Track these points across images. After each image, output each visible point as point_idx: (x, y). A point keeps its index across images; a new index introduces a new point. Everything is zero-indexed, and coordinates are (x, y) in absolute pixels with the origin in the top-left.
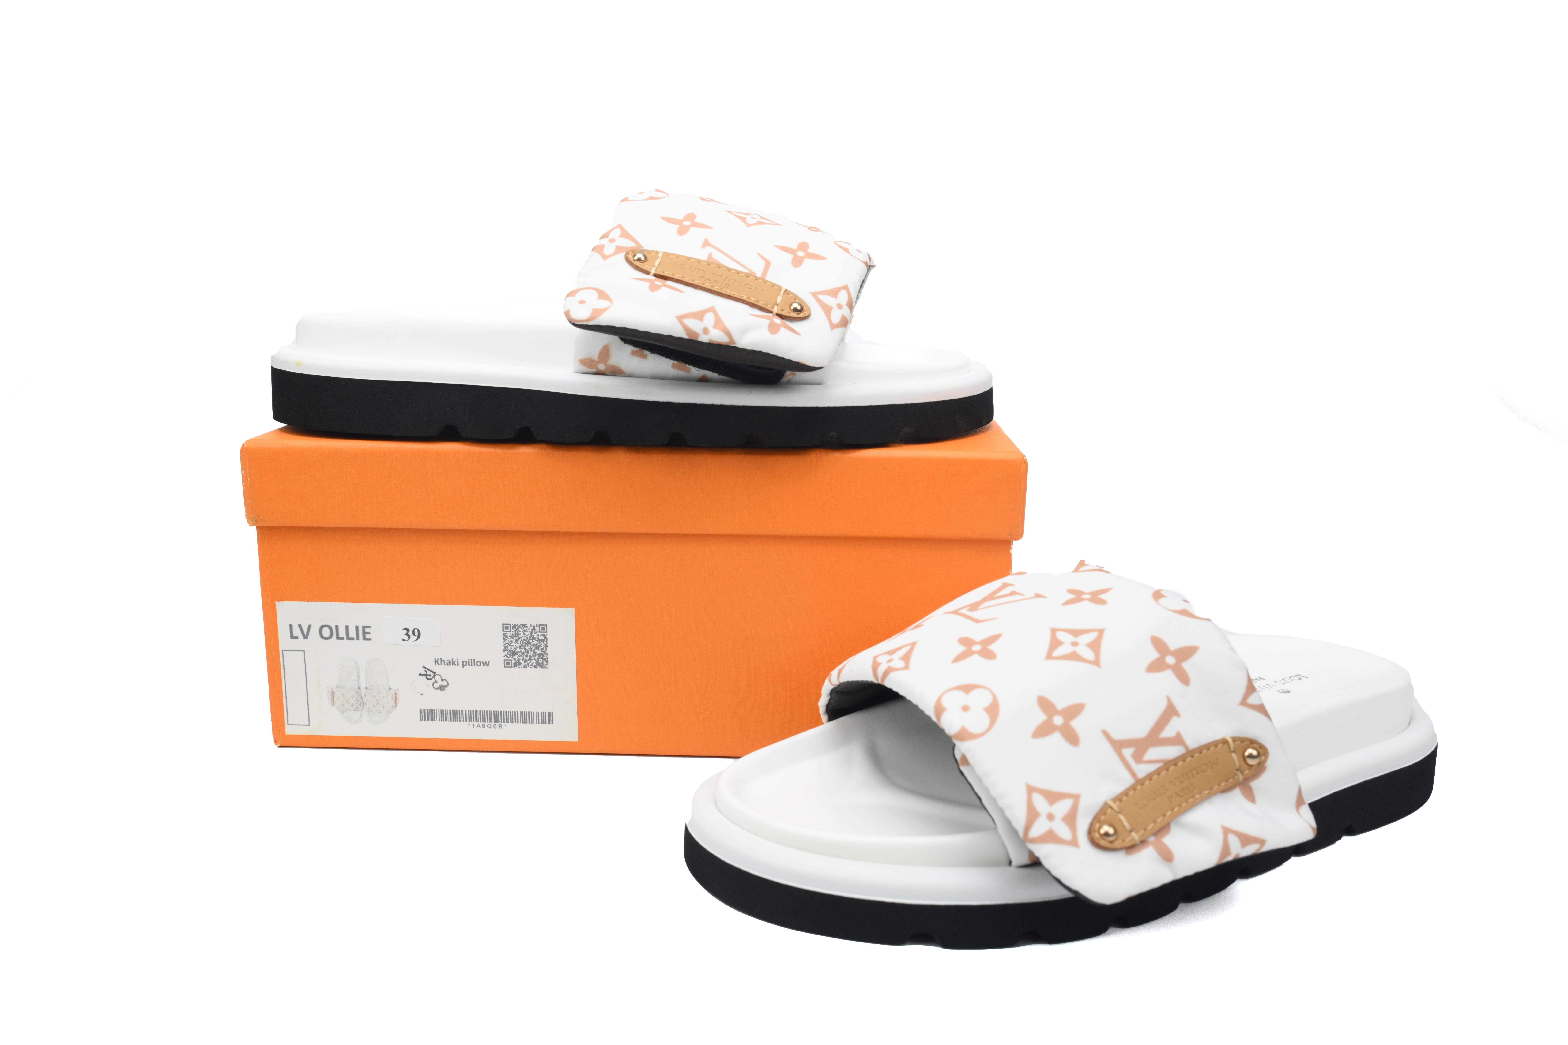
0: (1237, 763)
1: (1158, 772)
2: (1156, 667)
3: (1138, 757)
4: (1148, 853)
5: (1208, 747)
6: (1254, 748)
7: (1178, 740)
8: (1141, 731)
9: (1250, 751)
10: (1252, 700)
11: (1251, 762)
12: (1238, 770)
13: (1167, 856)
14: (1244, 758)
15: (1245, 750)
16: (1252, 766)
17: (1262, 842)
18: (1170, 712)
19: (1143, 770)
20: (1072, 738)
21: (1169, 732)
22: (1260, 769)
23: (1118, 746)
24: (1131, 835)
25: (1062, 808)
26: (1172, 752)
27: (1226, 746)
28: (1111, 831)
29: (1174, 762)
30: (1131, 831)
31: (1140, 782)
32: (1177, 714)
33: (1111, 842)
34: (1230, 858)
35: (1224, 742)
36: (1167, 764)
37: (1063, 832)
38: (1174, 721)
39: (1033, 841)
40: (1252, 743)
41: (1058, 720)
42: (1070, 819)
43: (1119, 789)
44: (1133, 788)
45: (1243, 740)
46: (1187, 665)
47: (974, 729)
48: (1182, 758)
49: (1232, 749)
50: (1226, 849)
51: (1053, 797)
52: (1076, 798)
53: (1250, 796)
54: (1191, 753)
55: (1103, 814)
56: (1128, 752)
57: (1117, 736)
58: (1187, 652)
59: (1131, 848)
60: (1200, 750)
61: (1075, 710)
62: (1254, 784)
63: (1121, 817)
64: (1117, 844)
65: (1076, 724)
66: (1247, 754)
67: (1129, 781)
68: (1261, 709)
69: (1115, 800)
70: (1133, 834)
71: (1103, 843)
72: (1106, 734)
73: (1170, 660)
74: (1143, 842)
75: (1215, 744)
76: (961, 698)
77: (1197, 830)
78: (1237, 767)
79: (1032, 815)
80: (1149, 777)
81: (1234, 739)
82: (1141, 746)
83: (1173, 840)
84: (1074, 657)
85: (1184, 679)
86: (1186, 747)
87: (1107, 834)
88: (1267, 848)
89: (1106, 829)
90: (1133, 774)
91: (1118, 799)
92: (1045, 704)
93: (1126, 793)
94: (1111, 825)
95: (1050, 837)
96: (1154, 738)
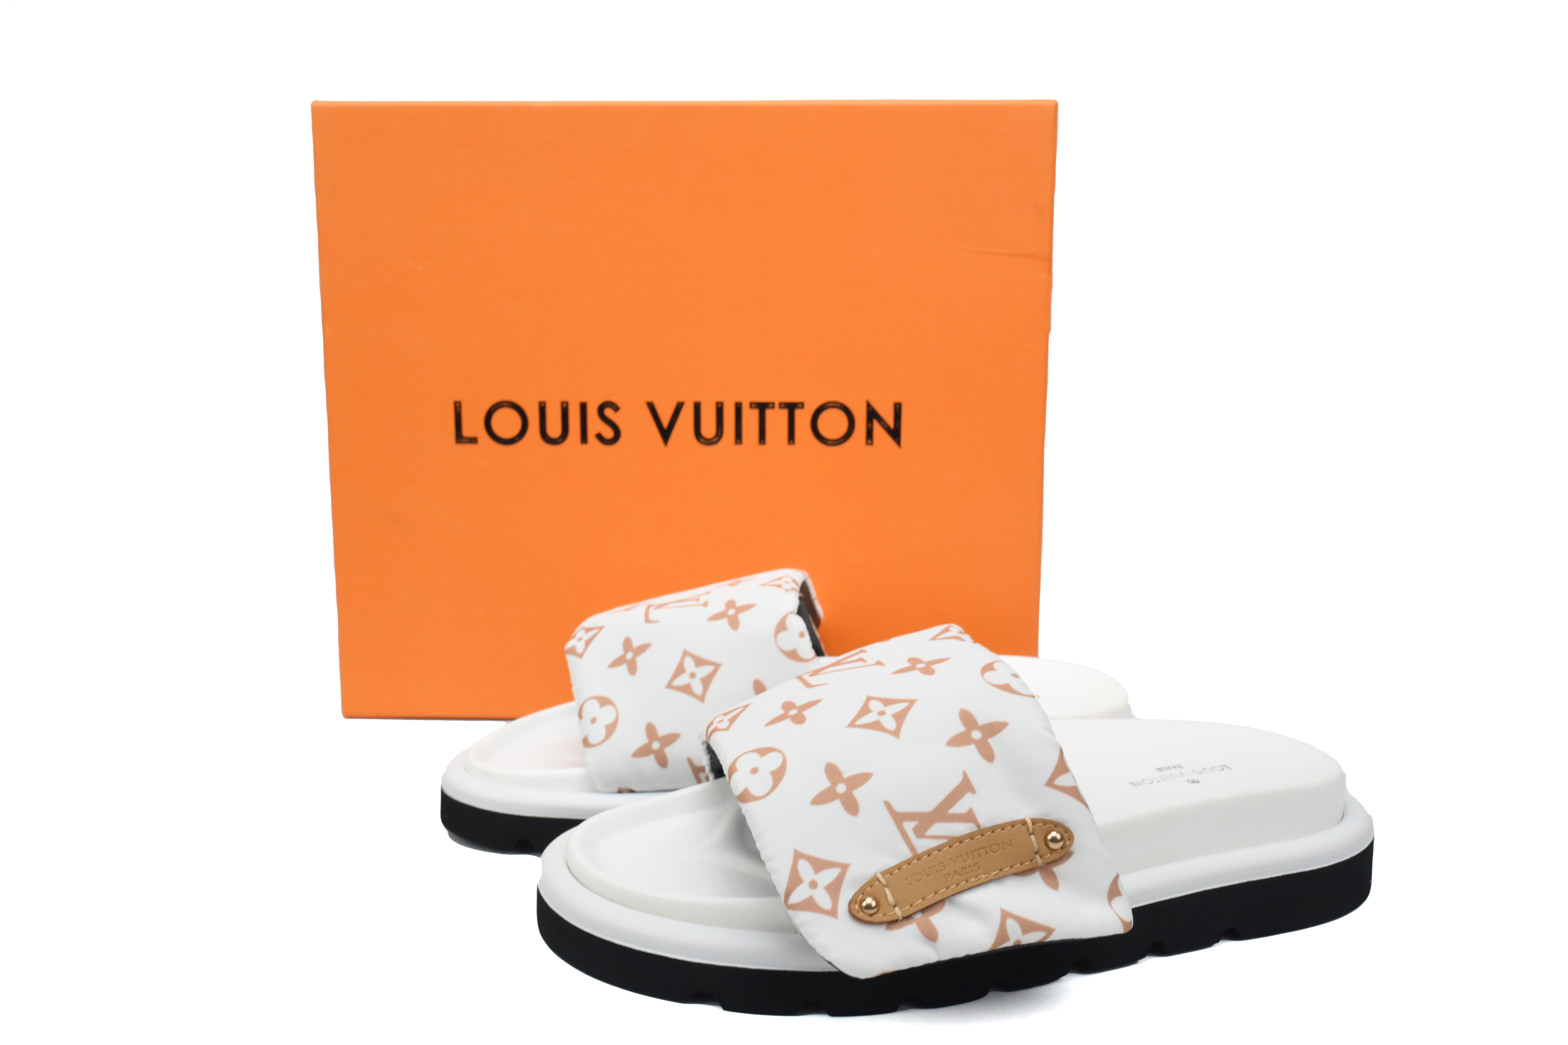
0: (1035, 845)
1: (939, 849)
2: (957, 741)
3: (920, 832)
4: (911, 930)
5: (1003, 827)
6: (1058, 832)
7: (969, 816)
8: (928, 805)
9: (1054, 834)
10: (1062, 781)
11: (1053, 846)
12: (1036, 853)
13: (931, 935)
14: (1046, 841)
15: (1049, 833)
16: (1056, 850)
17: (1050, 931)
18: (965, 787)
19: (923, 845)
20: (852, 807)
21: (960, 808)
22: (1064, 854)
23: (899, 818)
24: (894, 910)
25: (828, 876)
26: (960, 829)
27: (1024, 828)
28: (874, 904)
29: (961, 840)
30: (895, 906)
31: (918, 857)
32: (973, 791)
33: (871, 915)
34: (1009, 944)
35: (1024, 823)
36: (953, 841)
37: (823, 900)
38: (968, 796)
39: (793, 907)
40: (1056, 825)
41: (841, 788)
42: (834, 889)
43: (893, 862)
44: (908, 862)
45: (1045, 822)
46: (992, 741)
47: (755, 791)
48: (971, 836)
49: (1031, 830)
50: (1002, 933)
51: (819, 865)
52: (844, 867)
53: (1052, 882)
54: (982, 832)
55: (870, 886)
56: (909, 826)
57: (900, 808)
58: (994, 728)
59: (892, 923)
60: (993, 829)
61: (862, 779)
62: (1058, 869)
63: (887, 891)
64: (874, 919)
65: (858, 793)
66: (1049, 837)
67: (906, 854)
68: (1074, 792)
69: (884, 873)
70: (897, 909)
71: (861, 915)
72: (888, 805)
73: (976, 735)
74: (907, 918)
75: (1013, 824)
76: (755, 760)
77: (974, 912)
78: (1036, 851)
79: (795, 880)
80: (929, 853)
81: (1034, 822)
82: (924, 821)
83: (940, 920)
84: (876, 726)
85: (988, 754)
86: (978, 825)
87: (869, 907)
88: (1056, 937)
89: (869, 901)
90: (912, 848)
91: (889, 872)
92: (832, 771)
93: (899, 867)
94: (875, 899)
95: (809, 905)
96: (941, 813)
